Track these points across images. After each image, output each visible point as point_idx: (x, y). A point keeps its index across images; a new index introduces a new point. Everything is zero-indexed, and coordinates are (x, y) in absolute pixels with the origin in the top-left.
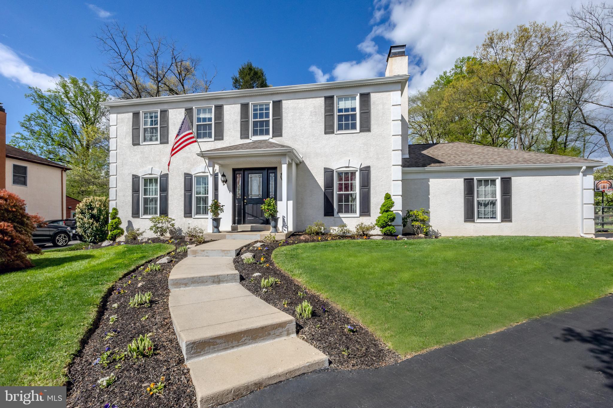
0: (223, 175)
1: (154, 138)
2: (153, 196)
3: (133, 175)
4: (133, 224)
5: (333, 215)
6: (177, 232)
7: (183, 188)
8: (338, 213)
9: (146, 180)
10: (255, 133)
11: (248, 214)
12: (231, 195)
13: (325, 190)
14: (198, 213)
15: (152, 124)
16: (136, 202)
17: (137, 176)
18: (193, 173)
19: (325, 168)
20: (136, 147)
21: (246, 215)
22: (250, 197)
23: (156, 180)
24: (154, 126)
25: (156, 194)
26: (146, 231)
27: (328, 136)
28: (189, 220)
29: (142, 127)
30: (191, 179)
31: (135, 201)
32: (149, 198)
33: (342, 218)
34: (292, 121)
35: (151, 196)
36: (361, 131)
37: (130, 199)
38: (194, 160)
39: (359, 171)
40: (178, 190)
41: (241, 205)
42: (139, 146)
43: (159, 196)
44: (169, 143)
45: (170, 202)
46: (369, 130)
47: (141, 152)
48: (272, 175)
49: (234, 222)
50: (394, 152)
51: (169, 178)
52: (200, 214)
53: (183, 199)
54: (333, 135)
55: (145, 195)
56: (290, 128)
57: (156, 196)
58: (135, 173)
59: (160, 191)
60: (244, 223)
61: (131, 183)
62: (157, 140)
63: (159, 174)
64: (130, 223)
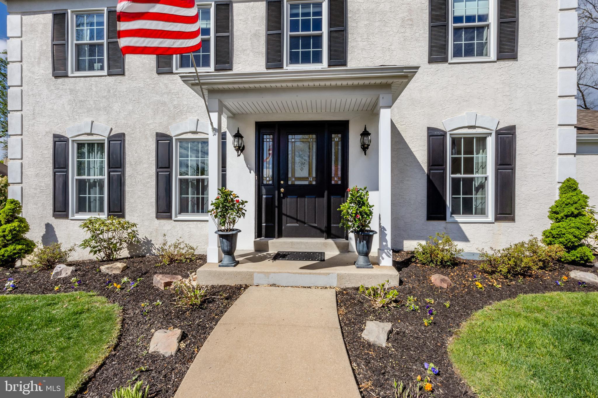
0: (238, 136)
1: (97, 65)
2: (96, 177)
3: (55, 136)
4: (56, 230)
5: (444, 219)
6: (143, 246)
7: (154, 162)
8: (452, 214)
9: (80, 145)
10: (294, 59)
11: (287, 216)
12: (252, 177)
13: (429, 170)
14: (183, 209)
15: (92, 38)
16: (61, 187)
17: (63, 137)
18: (173, 133)
19: (429, 129)
20: (60, 80)
21: (284, 218)
22: (290, 183)
23: (101, 145)
24: (95, 41)
25: (101, 174)
26: (76, 248)
27: (435, 66)
28: (166, 225)
29: (72, 42)
30: (170, 145)
31: (59, 185)
32: (89, 180)
33: (460, 224)
34: (365, 36)
35: (92, 177)
36: (499, 58)
37: (49, 181)
38: (175, 107)
39: (494, 134)
40: (145, 166)
41: (273, 199)
42: (66, 79)
43: (106, 177)
44: (126, 73)
45: (128, 189)
46: (514, 57)
47: (71, 91)
48: (336, 138)
49: (259, 234)
50: (562, 99)
51: (126, 142)
52: (187, 212)
53: (154, 183)
54: (446, 65)
55: (79, 174)
56: (363, 49)
57: (101, 177)
58: (59, 132)
59: (109, 167)
60: (280, 236)
61: (51, 151)
62: (102, 68)
63: (106, 134)
64: (49, 227)
